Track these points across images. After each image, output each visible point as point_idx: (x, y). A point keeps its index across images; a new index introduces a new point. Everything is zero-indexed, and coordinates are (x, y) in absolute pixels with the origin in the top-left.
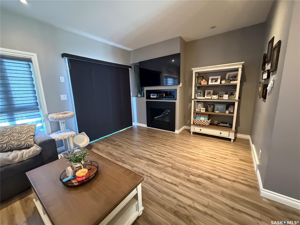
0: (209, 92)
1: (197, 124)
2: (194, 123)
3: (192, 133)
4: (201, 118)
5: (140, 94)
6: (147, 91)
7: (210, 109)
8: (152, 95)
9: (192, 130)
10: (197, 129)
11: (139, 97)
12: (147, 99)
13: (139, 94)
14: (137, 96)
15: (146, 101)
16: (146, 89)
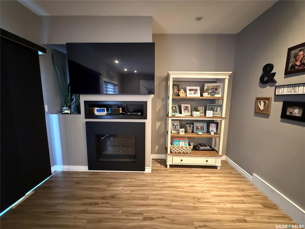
0: (186, 107)
1: (175, 153)
2: (171, 152)
3: (168, 167)
4: (180, 143)
5: (67, 108)
6: (86, 102)
7: (189, 129)
8: (97, 111)
9: (169, 163)
10: (177, 160)
11: (67, 113)
12: (86, 118)
13: (65, 108)
14: (61, 112)
15: (86, 122)
16: (84, 98)
